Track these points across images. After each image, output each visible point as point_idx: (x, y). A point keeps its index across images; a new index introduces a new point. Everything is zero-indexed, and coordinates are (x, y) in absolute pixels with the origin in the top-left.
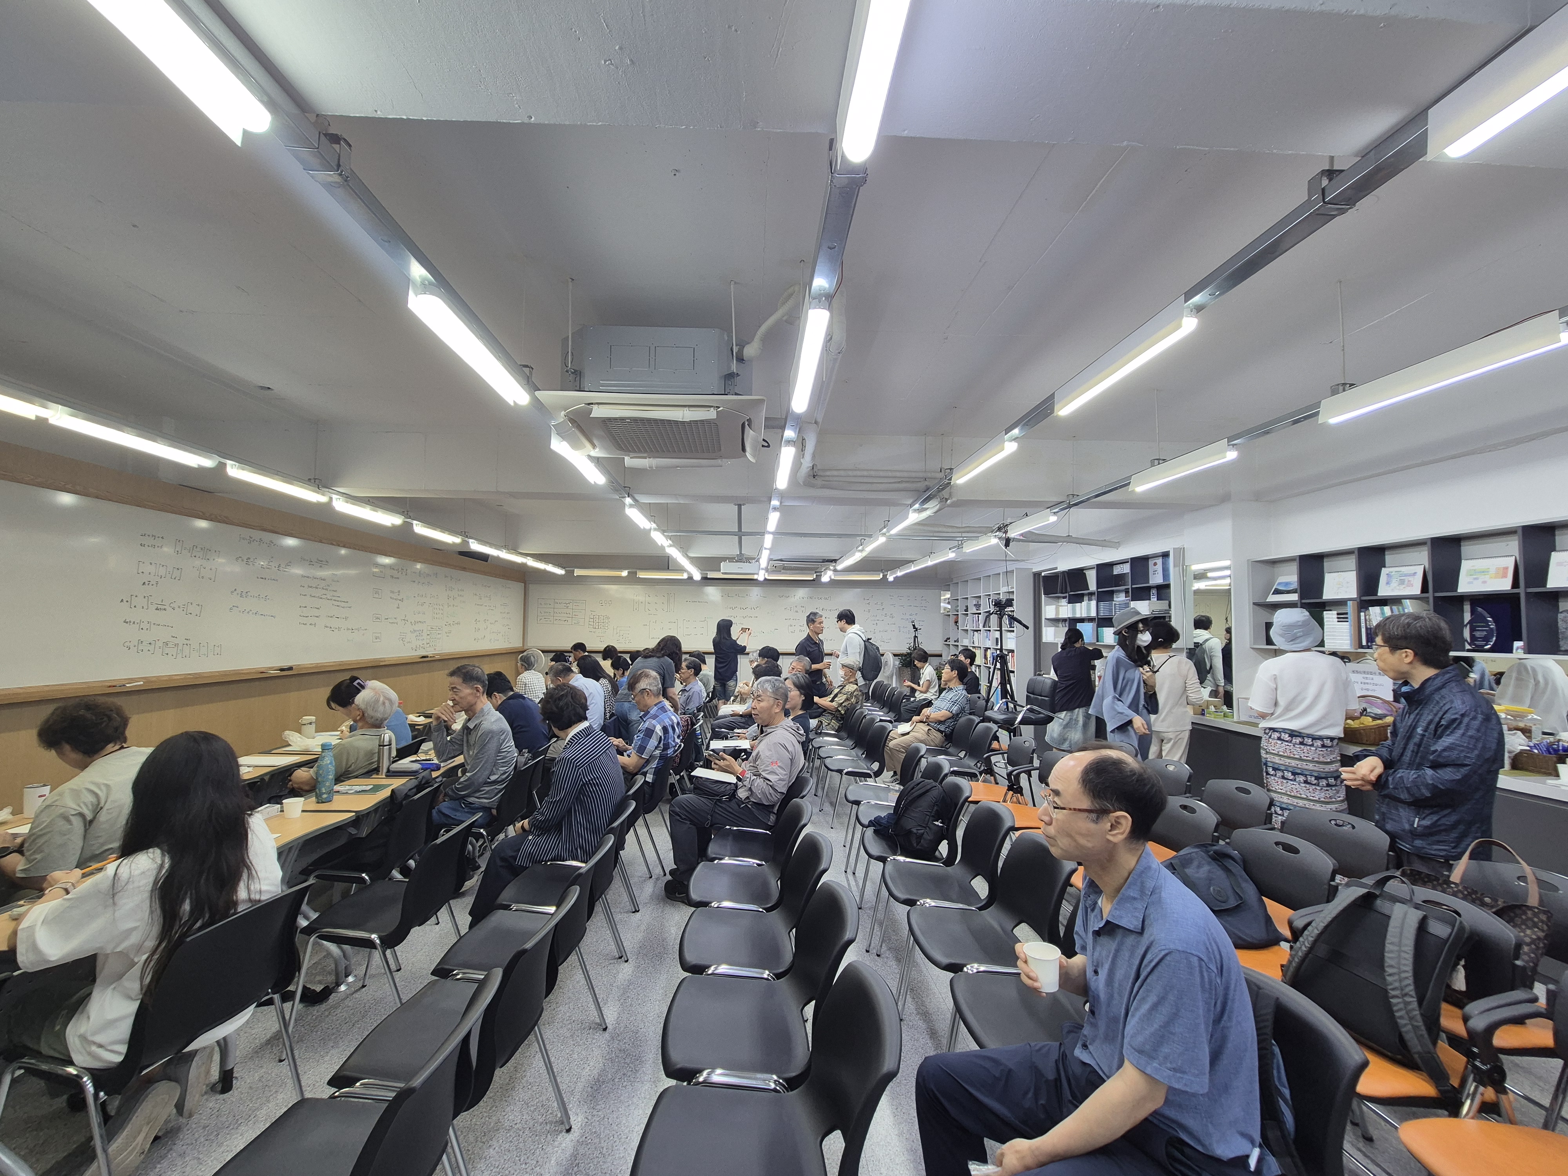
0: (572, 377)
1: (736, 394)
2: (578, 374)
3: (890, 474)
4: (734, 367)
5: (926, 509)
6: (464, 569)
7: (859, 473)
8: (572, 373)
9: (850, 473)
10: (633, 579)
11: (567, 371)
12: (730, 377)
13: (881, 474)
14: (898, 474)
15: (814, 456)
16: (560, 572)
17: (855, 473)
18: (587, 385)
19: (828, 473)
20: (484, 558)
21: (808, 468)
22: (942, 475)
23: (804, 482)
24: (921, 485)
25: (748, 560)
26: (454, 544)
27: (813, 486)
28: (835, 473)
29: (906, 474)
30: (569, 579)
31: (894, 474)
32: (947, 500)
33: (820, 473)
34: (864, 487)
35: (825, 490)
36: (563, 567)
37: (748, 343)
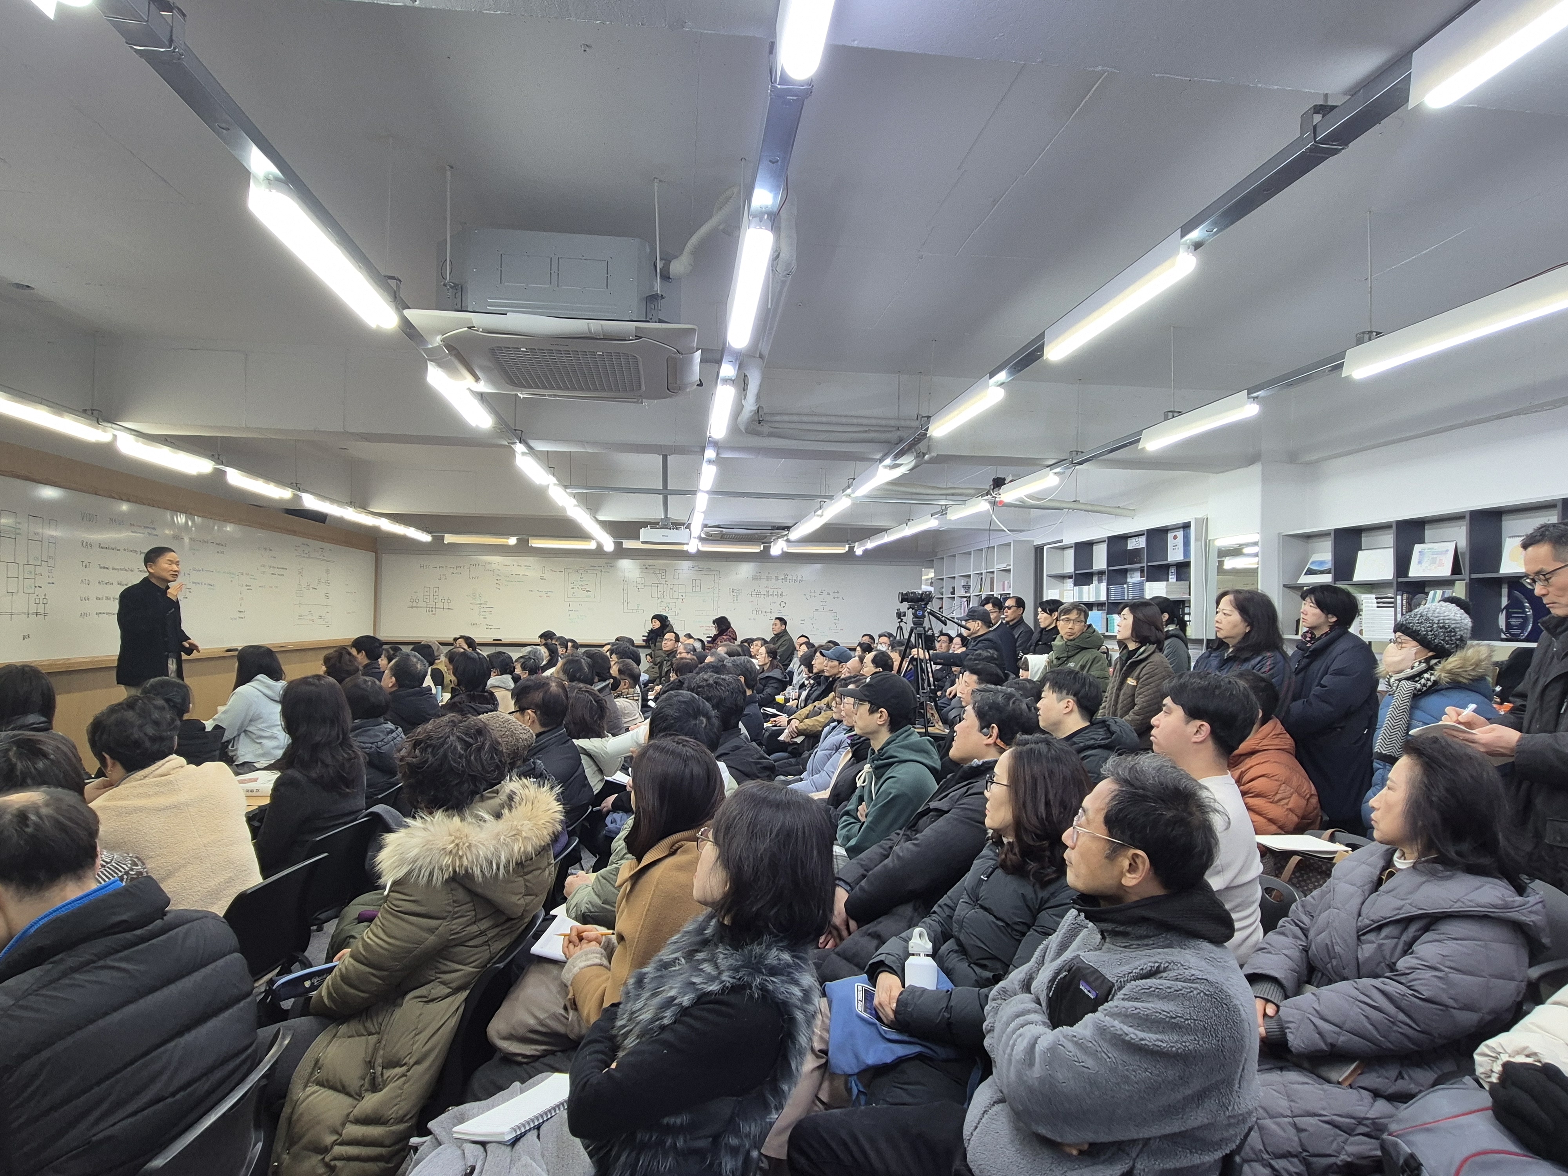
0: (450, 293)
1: (661, 321)
2: (459, 289)
3: (855, 421)
4: (658, 286)
5: (900, 465)
6: (294, 533)
7: (815, 419)
8: (451, 287)
9: (806, 419)
10: (522, 548)
11: (445, 285)
12: (652, 299)
13: (844, 420)
14: (865, 421)
15: (758, 397)
16: (425, 538)
17: (811, 419)
18: (471, 304)
19: (778, 418)
20: (320, 518)
21: (751, 411)
22: (916, 424)
23: (746, 429)
24: (894, 436)
25: (677, 525)
26: (281, 501)
27: (758, 434)
28: (786, 418)
29: (874, 422)
30: (437, 547)
31: (860, 421)
32: (924, 455)
33: (768, 418)
34: (822, 436)
35: (774, 439)
36: (429, 532)
37: (676, 257)
